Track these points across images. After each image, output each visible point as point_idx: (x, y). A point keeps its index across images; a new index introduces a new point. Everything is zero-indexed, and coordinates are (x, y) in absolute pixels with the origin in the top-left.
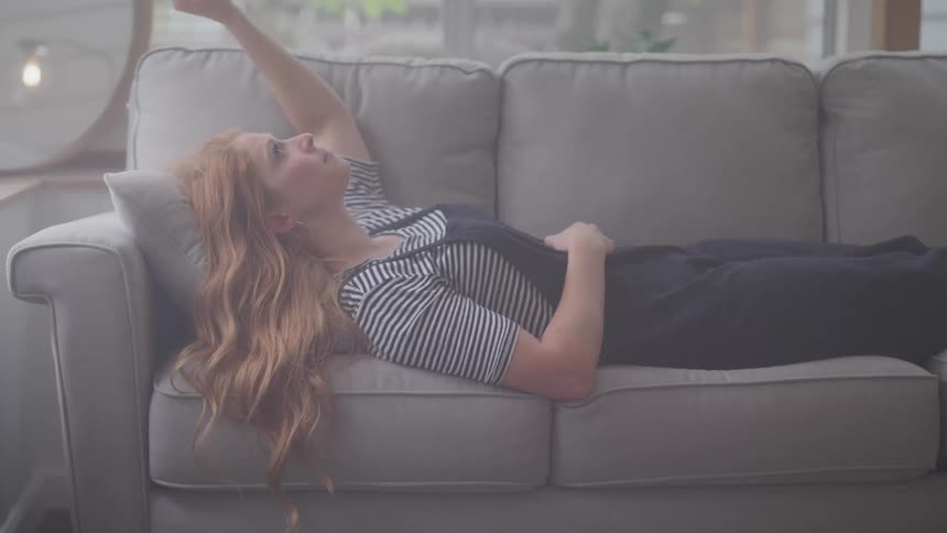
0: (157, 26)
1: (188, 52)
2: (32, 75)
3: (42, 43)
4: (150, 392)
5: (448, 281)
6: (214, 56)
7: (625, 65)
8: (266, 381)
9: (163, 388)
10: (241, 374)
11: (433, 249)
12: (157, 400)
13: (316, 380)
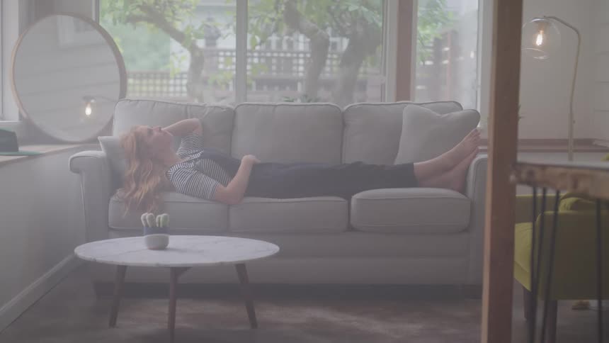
0: (130, 88)
1: (131, 101)
2: (88, 111)
3: (92, 98)
4: (109, 200)
5: (199, 169)
6: (140, 102)
7: (276, 106)
8: (142, 198)
9: (113, 199)
10: (135, 196)
11: (196, 160)
12: (111, 201)
13: (157, 197)
